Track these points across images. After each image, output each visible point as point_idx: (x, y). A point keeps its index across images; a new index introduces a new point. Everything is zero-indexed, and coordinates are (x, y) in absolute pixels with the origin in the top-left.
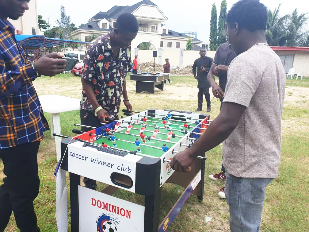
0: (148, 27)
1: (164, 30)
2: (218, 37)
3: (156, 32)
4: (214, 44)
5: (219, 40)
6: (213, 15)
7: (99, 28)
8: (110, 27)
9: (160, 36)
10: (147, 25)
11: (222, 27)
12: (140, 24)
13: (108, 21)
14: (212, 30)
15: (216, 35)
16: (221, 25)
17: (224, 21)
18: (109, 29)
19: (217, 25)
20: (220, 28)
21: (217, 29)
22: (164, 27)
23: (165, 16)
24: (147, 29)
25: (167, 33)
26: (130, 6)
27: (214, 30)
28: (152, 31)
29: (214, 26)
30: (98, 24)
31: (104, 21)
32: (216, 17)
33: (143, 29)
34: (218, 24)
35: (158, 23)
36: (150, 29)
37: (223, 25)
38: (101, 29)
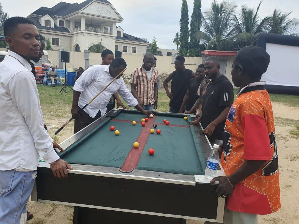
0: (100, 28)
1: (119, 33)
2: (189, 40)
3: (110, 34)
4: (185, 49)
5: (192, 44)
6: (184, 13)
7: (41, 25)
8: (55, 25)
9: (115, 38)
10: (99, 26)
11: (195, 28)
12: (91, 24)
13: (53, 18)
14: (183, 30)
15: (187, 37)
16: (194, 26)
17: (197, 21)
18: (53, 27)
19: (189, 25)
20: (192, 29)
21: (189, 30)
22: (119, 30)
23: (120, 16)
24: (99, 30)
25: (122, 36)
26: (79, 4)
27: (185, 32)
28: (105, 33)
29: (185, 26)
30: (39, 21)
31: (47, 17)
32: (188, 16)
33: (95, 30)
34: (190, 23)
35: (112, 24)
36: (103, 31)
37: (197, 25)
38: (43, 27)
